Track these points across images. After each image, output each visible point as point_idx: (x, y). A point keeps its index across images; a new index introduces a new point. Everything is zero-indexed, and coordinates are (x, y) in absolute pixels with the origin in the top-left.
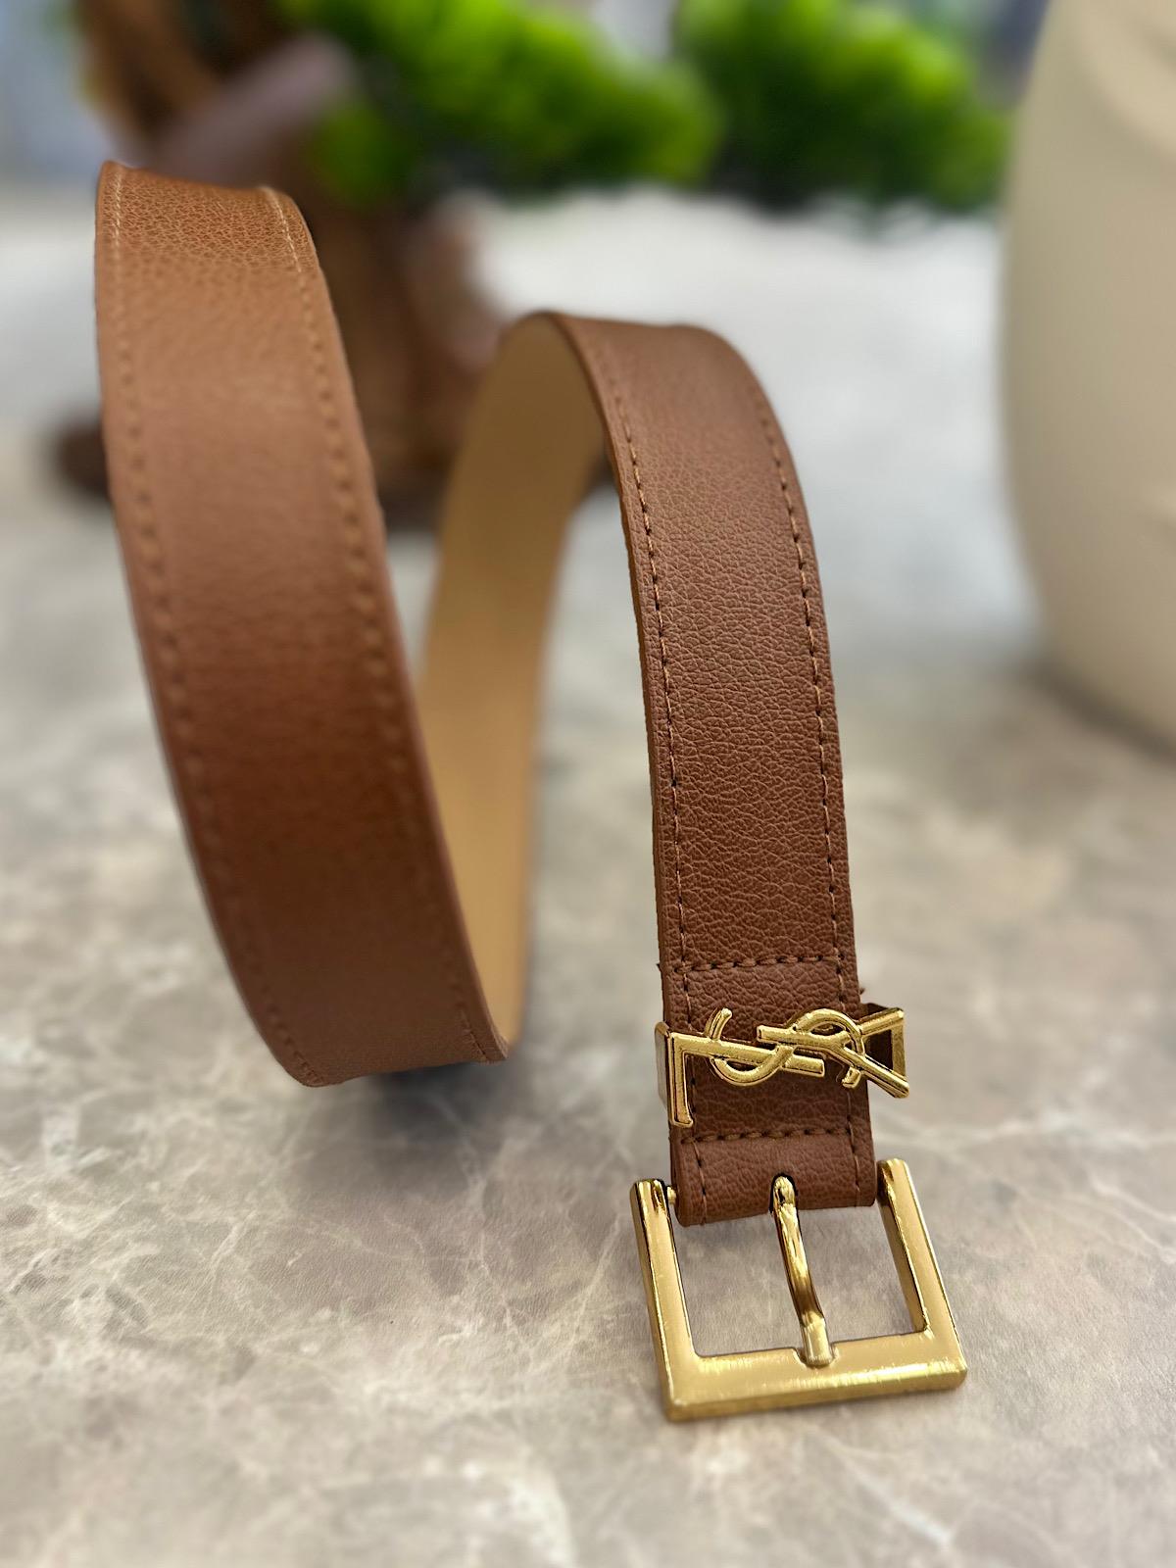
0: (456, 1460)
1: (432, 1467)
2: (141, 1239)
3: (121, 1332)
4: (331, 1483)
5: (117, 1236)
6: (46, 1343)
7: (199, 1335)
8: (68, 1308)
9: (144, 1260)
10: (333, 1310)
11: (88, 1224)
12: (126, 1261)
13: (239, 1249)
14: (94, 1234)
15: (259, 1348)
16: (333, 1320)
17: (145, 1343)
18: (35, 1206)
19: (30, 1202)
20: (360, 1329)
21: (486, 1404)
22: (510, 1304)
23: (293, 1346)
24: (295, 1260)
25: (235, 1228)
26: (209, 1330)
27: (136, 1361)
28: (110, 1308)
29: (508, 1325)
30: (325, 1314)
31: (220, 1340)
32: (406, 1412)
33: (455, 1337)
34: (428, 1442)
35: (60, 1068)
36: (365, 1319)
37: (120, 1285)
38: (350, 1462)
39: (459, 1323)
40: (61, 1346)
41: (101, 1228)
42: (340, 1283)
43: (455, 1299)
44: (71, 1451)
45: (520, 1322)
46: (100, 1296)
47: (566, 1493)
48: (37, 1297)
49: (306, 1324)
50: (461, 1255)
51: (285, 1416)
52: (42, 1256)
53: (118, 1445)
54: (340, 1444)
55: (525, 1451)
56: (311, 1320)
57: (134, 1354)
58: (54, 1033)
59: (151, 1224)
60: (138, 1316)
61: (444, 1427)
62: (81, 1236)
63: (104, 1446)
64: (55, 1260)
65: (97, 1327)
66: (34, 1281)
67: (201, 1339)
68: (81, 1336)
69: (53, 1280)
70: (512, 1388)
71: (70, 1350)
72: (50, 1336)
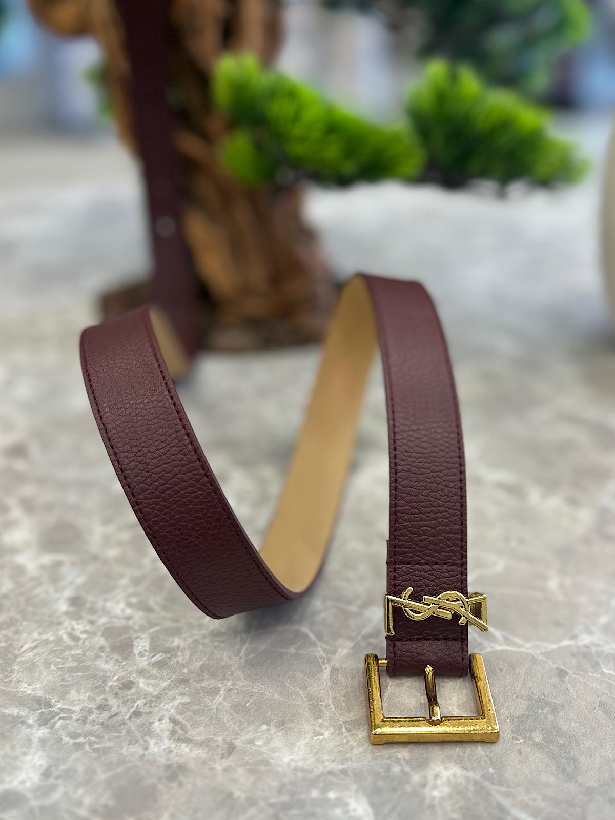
0: (325, 790)
1: (315, 794)
2: (182, 694)
3: (177, 736)
4: (272, 801)
5: (171, 693)
6: (146, 741)
7: (211, 737)
8: (153, 725)
9: (184, 704)
10: (267, 725)
11: (158, 689)
12: (176, 705)
13: (224, 699)
14: (161, 693)
15: (237, 743)
16: (268, 730)
17: (188, 741)
18: (134, 680)
19: (132, 679)
20: (280, 734)
21: (337, 767)
22: (344, 722)
23: (251, 742)
24: (249, 704)
25: (222, 689)
26: (215, 735)
27: (185, 748)
28: (171, 725)
29: (344, 732)
30: (265, 727)
31: (220, 739)
32: (303, 770)
33: (321, 737)
34: (313, 783)
35: (138, 616)
36: (281, 730)
37: (174, 716)
38: (280, 791)
39: (322, 731)
40: (152, 742)
41: (164, 690)
42: (270, 714)
43: (320, 720)
44: (161, 787)
45: (349, 730)
46: (166, 720)
47: (372, 805)
48: (139, 721)
49: (257, 732)
50: (322, 701)
51: (251, 772)
52: (139, 703)
53: (181, 784)
54: (275, 784)
55: (354, 787)
56: (259, 730)
57: (184, 745)
58: (134, 600)
59: (185, 688)
60: (183, 728)
61: (319, 777)
62: (155, 694)
63: (175, 785)
64: (146, 704)
65: (167, 734)
66: (137, 714)
67: (212, 738)
68: (159, 738)
69: (145, 713)
70: (347, 760)
71: (156, 743)
72: (147, 738)
